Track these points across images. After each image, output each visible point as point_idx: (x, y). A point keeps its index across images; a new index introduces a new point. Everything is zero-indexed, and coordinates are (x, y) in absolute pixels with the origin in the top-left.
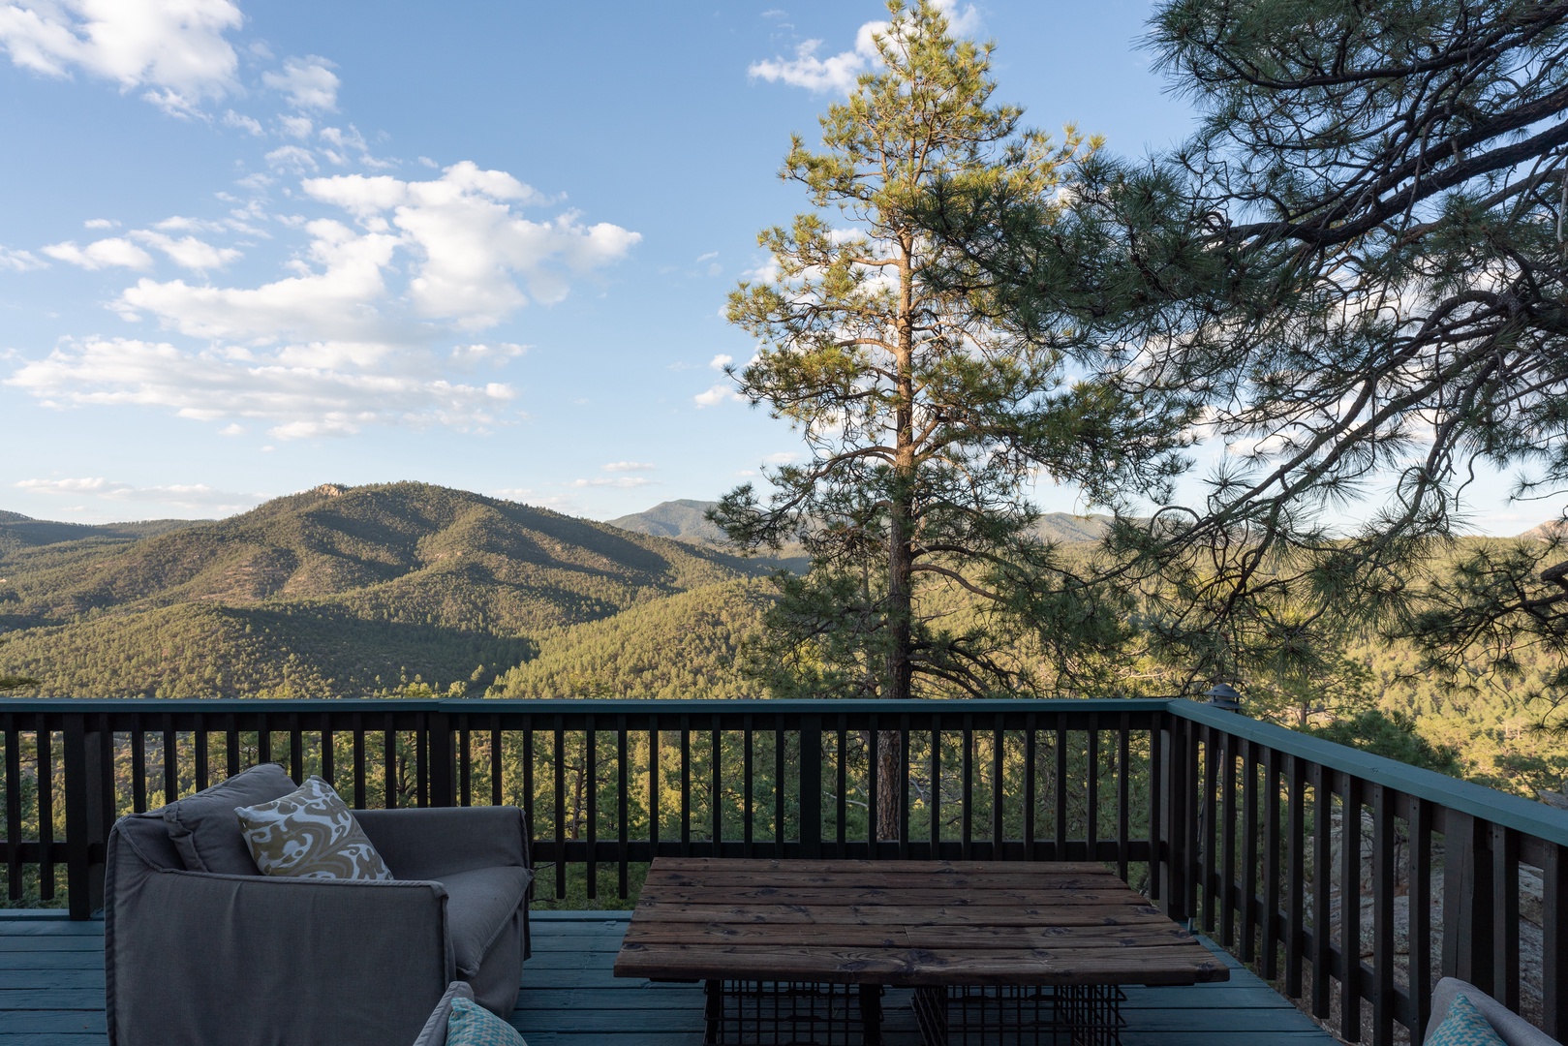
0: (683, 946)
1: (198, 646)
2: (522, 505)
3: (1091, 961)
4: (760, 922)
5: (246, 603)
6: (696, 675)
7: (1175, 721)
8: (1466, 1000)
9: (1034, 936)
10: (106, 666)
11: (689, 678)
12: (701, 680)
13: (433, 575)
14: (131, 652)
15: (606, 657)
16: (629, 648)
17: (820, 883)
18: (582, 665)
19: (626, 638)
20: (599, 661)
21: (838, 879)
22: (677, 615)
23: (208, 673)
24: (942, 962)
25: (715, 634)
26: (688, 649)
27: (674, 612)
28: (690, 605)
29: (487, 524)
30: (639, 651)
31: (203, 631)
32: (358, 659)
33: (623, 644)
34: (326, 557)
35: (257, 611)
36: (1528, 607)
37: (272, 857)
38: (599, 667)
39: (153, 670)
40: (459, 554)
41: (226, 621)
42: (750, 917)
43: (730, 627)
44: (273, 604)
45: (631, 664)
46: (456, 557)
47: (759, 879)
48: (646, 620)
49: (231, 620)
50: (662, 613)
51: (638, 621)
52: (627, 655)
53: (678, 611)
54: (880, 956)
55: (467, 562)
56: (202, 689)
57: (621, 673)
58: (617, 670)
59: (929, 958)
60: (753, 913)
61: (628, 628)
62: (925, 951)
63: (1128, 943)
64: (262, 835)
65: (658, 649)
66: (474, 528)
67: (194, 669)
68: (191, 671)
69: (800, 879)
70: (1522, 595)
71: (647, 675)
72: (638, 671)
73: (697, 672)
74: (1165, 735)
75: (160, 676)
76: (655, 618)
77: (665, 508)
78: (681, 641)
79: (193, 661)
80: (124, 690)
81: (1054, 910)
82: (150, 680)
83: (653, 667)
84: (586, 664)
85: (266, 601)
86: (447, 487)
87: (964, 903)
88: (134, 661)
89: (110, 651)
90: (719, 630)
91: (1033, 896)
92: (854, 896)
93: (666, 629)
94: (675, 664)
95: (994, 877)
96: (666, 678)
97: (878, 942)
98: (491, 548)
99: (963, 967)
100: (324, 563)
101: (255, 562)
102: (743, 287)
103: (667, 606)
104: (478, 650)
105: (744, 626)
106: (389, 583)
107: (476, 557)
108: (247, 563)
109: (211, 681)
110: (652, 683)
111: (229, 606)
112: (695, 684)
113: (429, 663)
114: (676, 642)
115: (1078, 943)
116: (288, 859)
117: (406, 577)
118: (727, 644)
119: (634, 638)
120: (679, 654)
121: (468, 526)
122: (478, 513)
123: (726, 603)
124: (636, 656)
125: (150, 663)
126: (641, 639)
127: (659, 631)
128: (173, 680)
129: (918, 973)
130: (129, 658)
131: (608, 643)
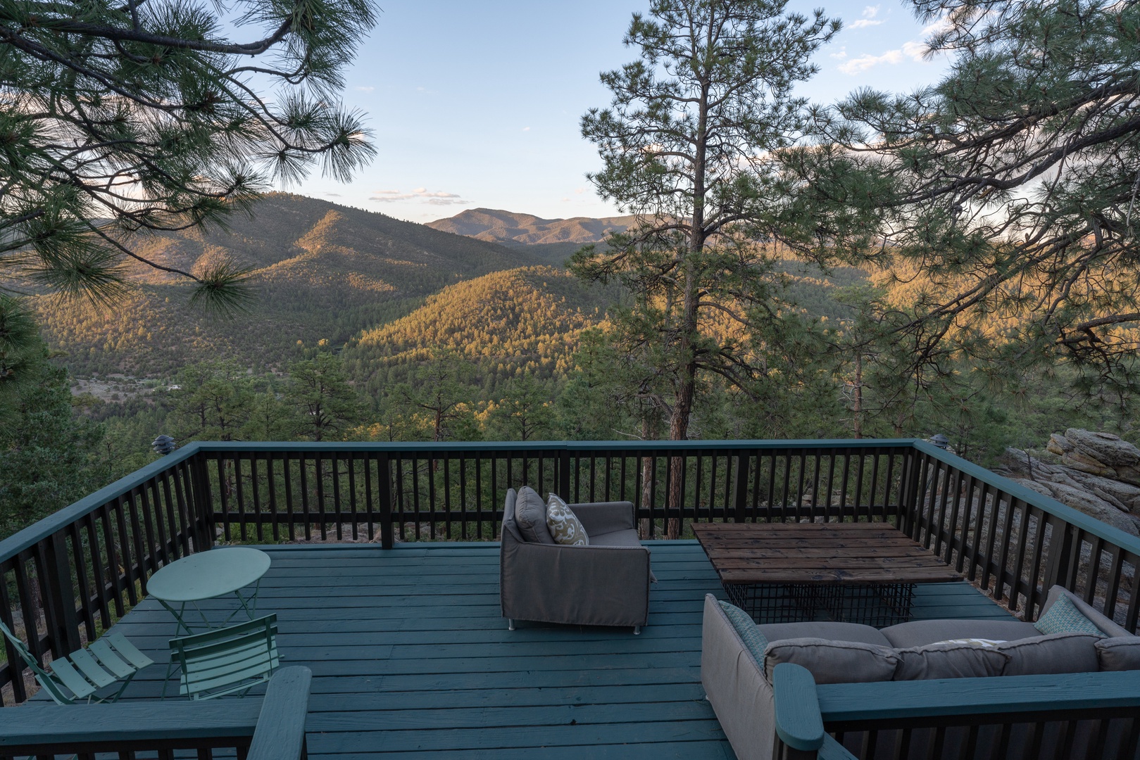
0: (744, 569)
1: (132, 313)
2: (363, 211)
3: (908, 574)
4: (764, 558)
5: (164, 282)
6: (492, 335)
7: (916, 452)
8: (1065, 595)
9: (880, 561)
10: (64, 328)
11: (487, 337)
12: (495, 339)
13: (301, 262)
14: (82, 317)
15: (428, 322)
16: (444, 316)
17: (774, 537)
18: (412, 328)
19: (442, 308)
20: (423, 325)
21: (781, 534)
22: (478, 292)
23: (141, 331)
24: (851, 575)
25: (504, 306)
26: (486, 317)
27: (475, 291)
28: (487, 285)
29: (336, 225)
30: (451, 318)
31: (133, 302)
32: (250, 323)
33: (440, 313)
34: (220, 248)
35: (172, 287)
36: (1066, 343)
37: (564, 535)
38: (423, 329)
39: (99, 330)
40: (319, 247)
41: (150, 295)
42: (759, 555)
43: (515, 302)
44: (183, 283)
45: (446, 327)
46: (316, 249)
47: (747, 535)
48: (456, 296)
49: (154, 294)
50: (467, 292)
51: (450, 297)
52: (443, 321)
53: (479, 290)
54: (824, 573)
55: (324, 252)
56: (137, 344)
57: (439, 334)
58: (435, 332)
59: (846, 574)
60: (759, 553)
61: (443, 302)
62: (841, 570)
63: (920, 565)
64: (560, 527)
65: (465, 317)
66: (328, 228)
67: (130, 329)
68: (128, 331)
69: (765, 534)
70: (1064, 335)
71: (457, 335)
72: (451, 331)
73: (491, 333)
74: (910, 458)
75: (105, 334)
76: (462, 295)
77: (468, 214)
78: (481, 311)
79: (129, 324)
80: (80, 344)
81: (884, 550)
82: (98, 337)
83: (461, 329)
84: (414, 327)
85: (178, 280)
86: (307, 196)
87: (842, 546)
88: (84, 324)
89: (66, 317)
90: (508, 303)
91: (871, 542)
92: (794, 543)
93: (470, 303)
94: (477, 328)
95: (848, 532)
96: (470, 337)
97: (820, 567)
98: (342, 242)
99: (860, 577)
100: (219, 252)
101: (168, 250)
102: (593, 112)
103: (470, 286)
104: (337, 317)
105: (525, 301)
106: (269, 268)
107: (332, 249)
108: (161, 252)
109: (143, 338)
110: (461, 341)
111: (151, 283)
112: (491, 341)
113: (302, 326)
114: (478, 312)
115: (900, 565)
116: (570, 536)
117: (281, 263)
118: (513, 314)
119: (448, 309)
120: (479, 321)
121: (324, 226)
122: (329, 218)
123: (512, 285)
124: (449, 322)
125: (97, 325)
126: (453, 310)
127: (465, 304)
128: (116, 337)
129: (844, 580)
130: (80, 322)
131: (429, 313)
